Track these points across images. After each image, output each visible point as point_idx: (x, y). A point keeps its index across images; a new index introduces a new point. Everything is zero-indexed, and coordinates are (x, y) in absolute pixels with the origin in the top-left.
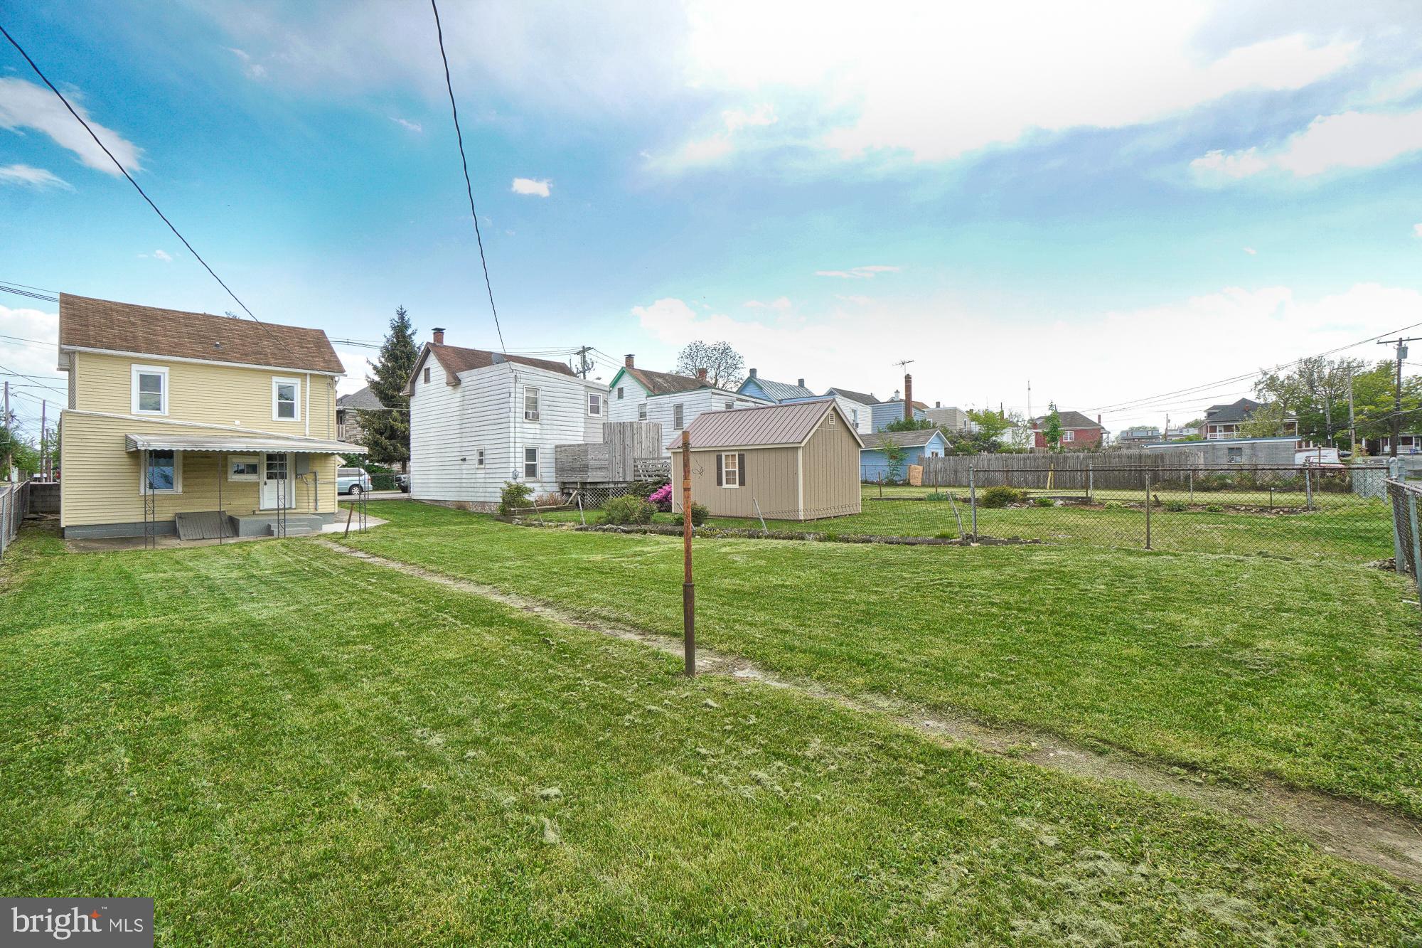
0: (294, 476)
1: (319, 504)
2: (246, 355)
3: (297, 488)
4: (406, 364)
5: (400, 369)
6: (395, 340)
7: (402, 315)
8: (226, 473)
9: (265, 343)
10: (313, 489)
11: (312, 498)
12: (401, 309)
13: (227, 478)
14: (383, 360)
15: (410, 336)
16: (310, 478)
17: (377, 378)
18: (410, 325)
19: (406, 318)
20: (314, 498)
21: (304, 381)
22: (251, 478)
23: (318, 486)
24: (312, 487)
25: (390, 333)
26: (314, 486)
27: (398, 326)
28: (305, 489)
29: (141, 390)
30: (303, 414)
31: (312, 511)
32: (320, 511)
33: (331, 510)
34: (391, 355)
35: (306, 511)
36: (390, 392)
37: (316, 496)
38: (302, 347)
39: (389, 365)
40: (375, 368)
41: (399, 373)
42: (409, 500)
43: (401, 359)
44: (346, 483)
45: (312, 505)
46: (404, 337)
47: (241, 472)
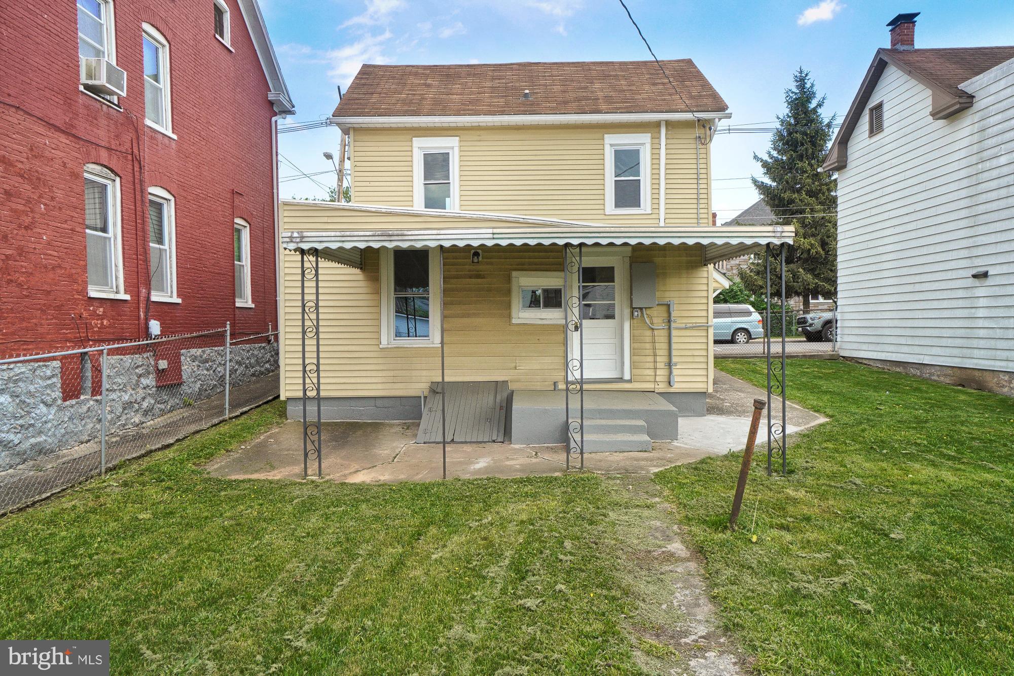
0: (627, 311)
1: (675, 372)
2: (566, 103)
3: (633, 339)
4: (810, 151)
5: (801, 158)
6: (792, 121)
7: (801, 81)
8: (508, 306)
9: (597, 86)
10: (665, 340)
11: (662, 360)
12: (801, 72)
13: (509, 317)
14: (775, 154)
15: (815, 110)
16: (657, 316)
17: (767, 181)
18: (814, 93)
19: (808, 85)
20: (665, 359)
21: (656, 138)
22: (551, 316)
23: (674, 333)
24: (661, 336)
25: (784, 110)
26: (664, 333)
27: (796, 99)
28: (648, 339)
29: (426, 178)
30: (655, 199)
31: (662, 387)
32: (677, 387)
33: (699, 387)
34: (787, 143)
35: (649, 386)
36: (787, 195)
37: (670, 355)
38: (654, 84)
39: (784, 158)
40: (765, 164)
41: (800, 164)
42: (834, 358)
43: (802, 145)
44: (728, 327)
45: (662, 373)
46: (806, 112)
47: (534, 302)
